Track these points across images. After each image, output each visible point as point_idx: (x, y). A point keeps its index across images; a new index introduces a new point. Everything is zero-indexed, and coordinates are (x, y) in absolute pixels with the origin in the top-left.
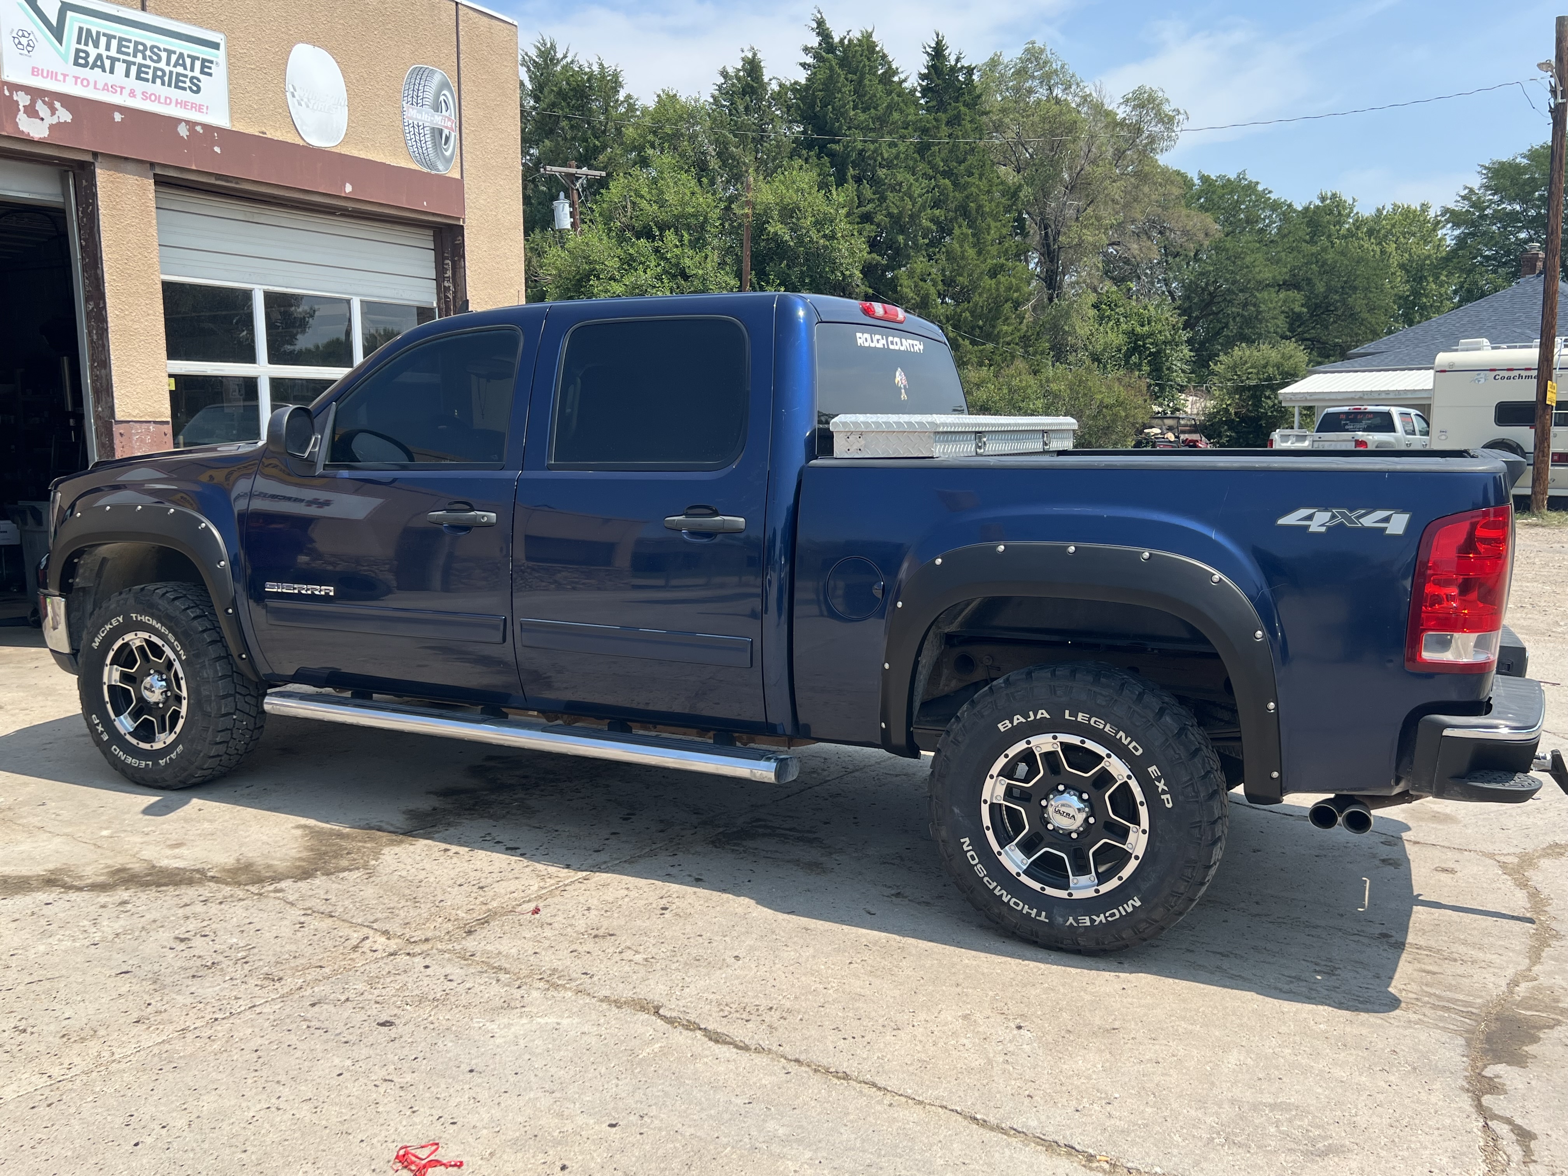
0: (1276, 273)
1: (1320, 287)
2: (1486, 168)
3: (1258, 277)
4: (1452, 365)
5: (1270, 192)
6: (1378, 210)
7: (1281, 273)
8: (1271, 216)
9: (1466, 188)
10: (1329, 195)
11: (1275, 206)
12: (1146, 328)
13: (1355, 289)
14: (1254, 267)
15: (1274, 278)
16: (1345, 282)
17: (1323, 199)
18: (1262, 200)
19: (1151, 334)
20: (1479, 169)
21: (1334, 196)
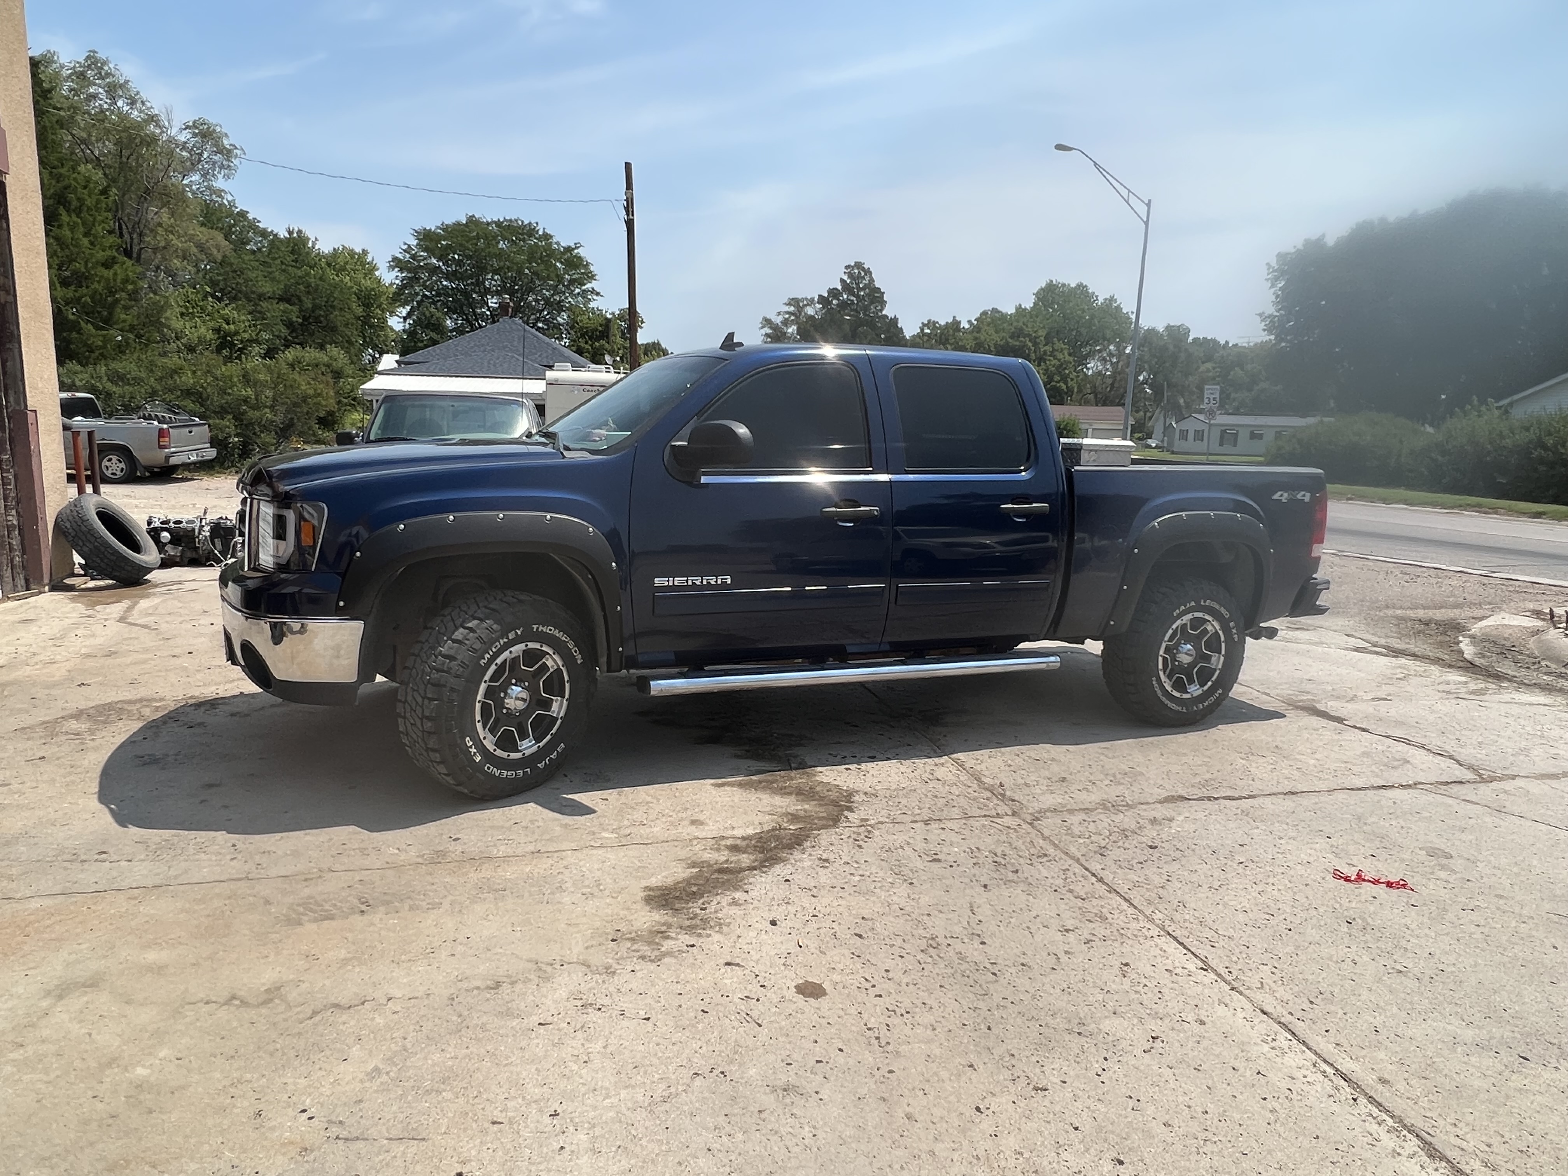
0: (275, 289)
1: (308, 303)
2: (416, 232)
3: (260, 290)
4: (556, 380)
5: (259, 222)
6: (334, 249)
7: (279, 288)
8: (261, 242)
9: (405, 244)
10: (296, 229)
11: (264, 233)
12: (232, 327)
13: (333, 307)
14: (257, 281)
15: (274, 292)
16: (326, 302)
17: (290, 233)
18: (252, 225)
19: (237, 333)
20: (412, 232)
21: (300, 232)
